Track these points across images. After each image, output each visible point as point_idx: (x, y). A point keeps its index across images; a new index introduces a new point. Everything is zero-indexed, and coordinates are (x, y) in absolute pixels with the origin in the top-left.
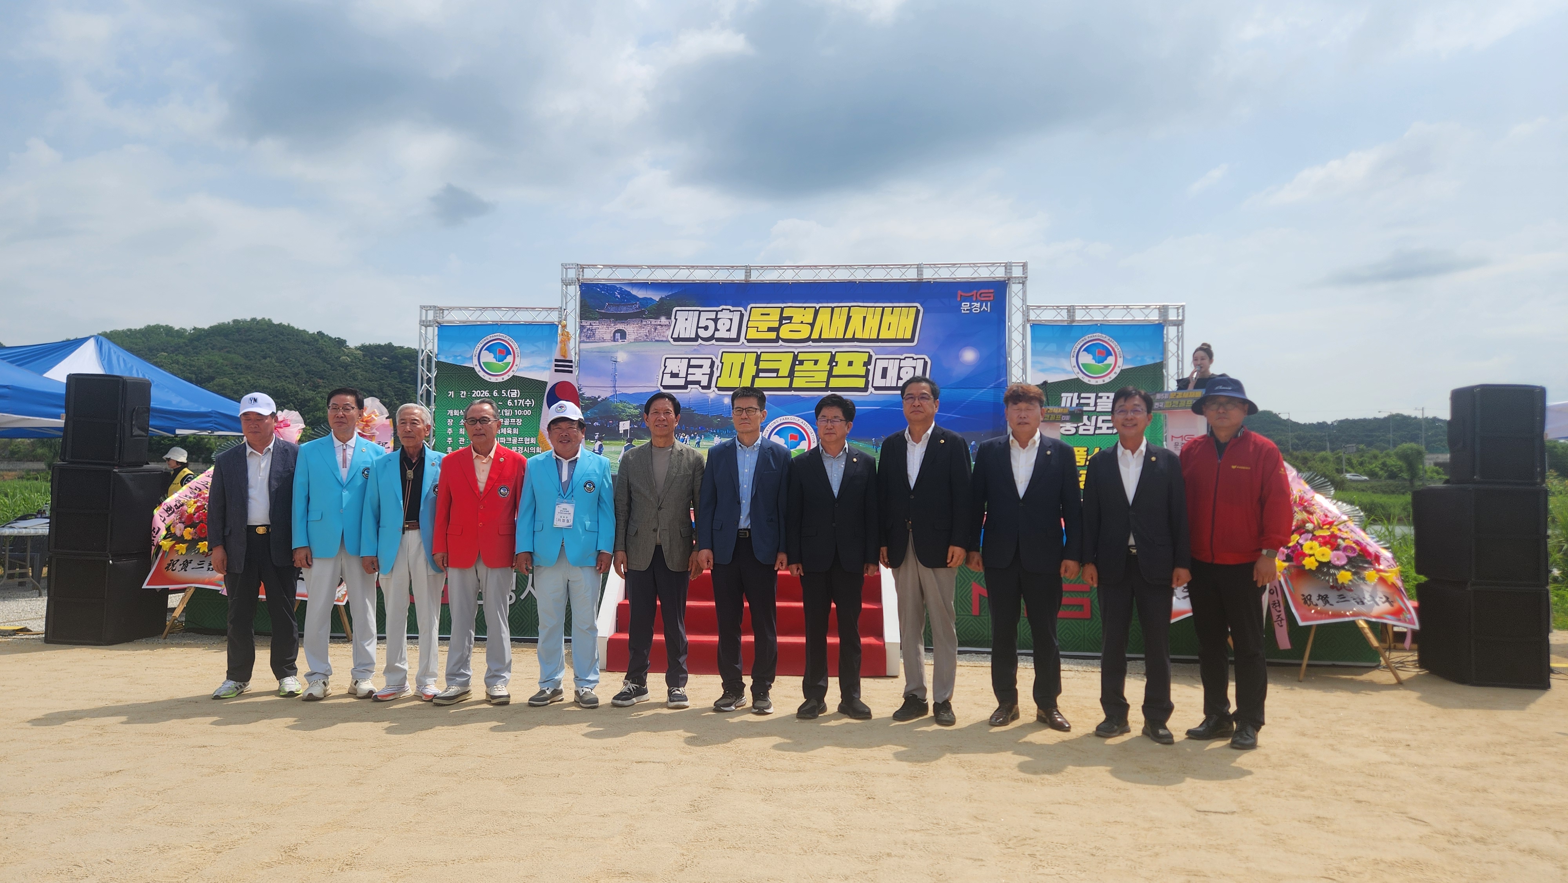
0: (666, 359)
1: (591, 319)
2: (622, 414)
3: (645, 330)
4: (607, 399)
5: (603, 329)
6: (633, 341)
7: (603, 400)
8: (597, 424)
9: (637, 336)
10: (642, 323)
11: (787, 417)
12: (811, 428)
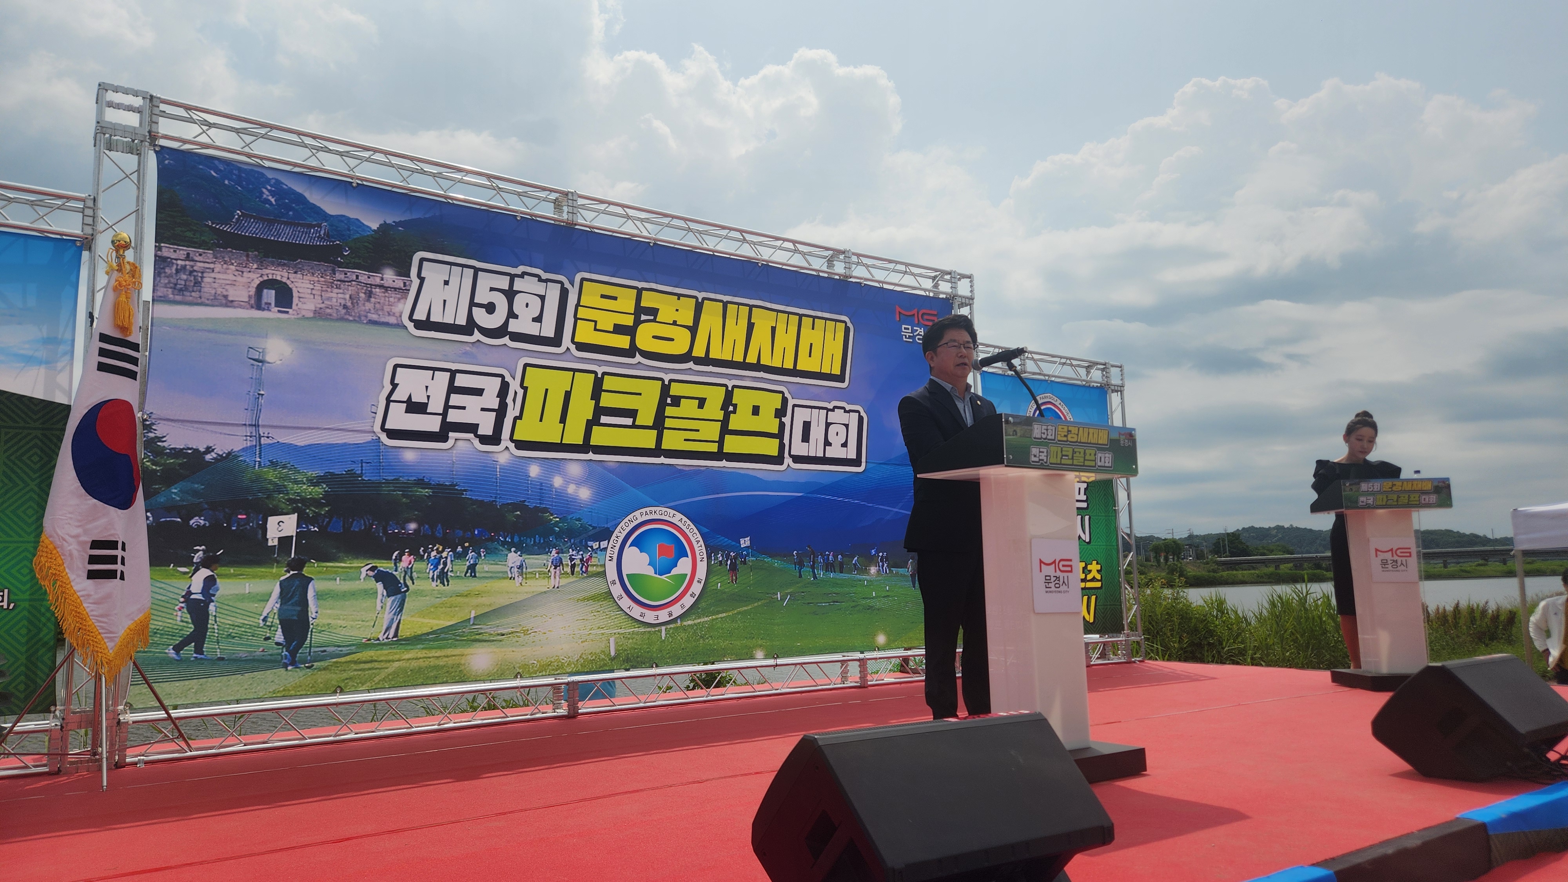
0: (396, 366)
1: (191, 243)
2: (276, 497)
3: (343, 293)
4: (233, 456)
5: (226, 273)
6: (311, 315)
7: (219, 458)
8: (201, 521)
9: (323, 306)
10: (335, 274)
11: (653, 509)
12: (696, 531)
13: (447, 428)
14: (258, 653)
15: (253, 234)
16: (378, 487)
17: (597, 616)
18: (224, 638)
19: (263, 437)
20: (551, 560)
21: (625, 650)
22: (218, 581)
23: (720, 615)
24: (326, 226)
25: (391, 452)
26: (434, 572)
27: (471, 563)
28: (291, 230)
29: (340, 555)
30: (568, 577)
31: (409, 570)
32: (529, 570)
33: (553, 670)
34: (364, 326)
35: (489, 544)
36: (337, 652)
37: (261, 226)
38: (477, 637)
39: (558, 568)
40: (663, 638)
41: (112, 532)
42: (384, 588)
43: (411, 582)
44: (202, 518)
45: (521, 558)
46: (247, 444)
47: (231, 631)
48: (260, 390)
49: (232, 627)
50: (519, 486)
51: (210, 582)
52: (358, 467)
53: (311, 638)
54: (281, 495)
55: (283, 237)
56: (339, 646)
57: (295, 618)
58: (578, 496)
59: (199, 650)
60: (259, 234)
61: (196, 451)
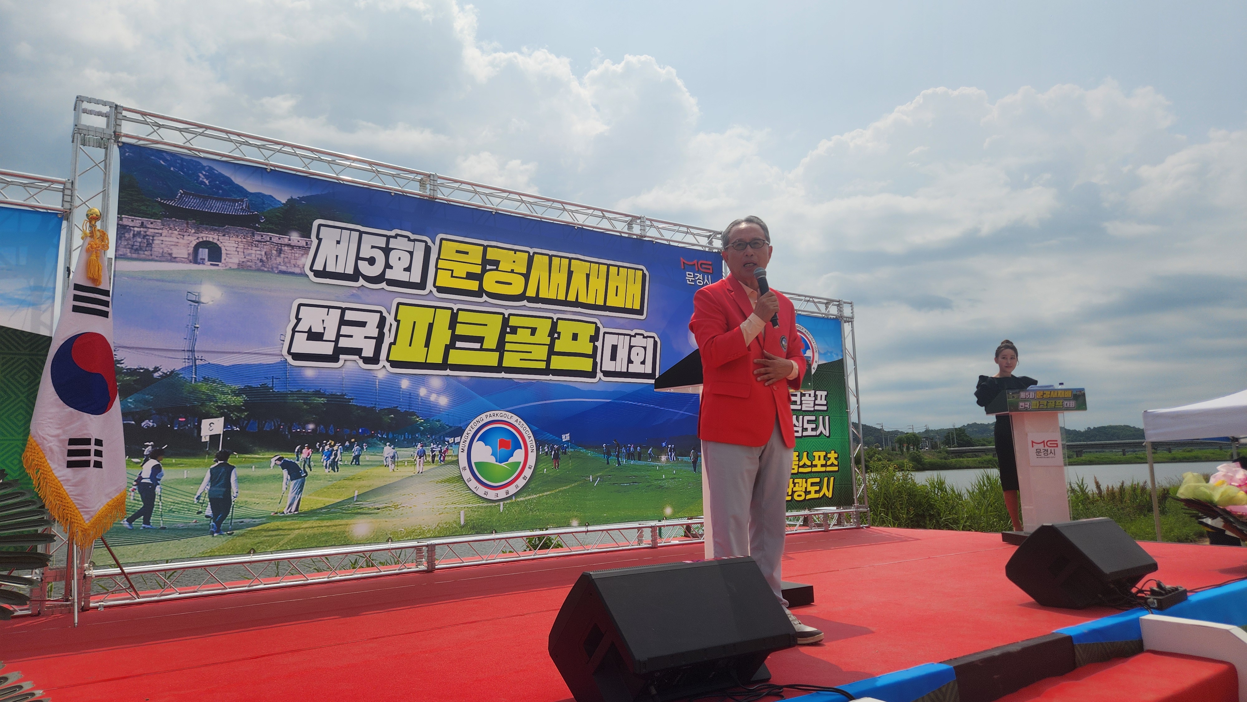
0: (300, 305)
1: (144, 215)
2: (208, 405)
3: (260, 251)
4: (175, 374)
5: (171, 237)
6: (236, 267)
7: (164, 375)
8: (150, 423)
9: (245, 260)
10: (254, 236)
11: (496, 412)
12: (528, 429)
13: (339, 351)
14: (192, 523)
15: (191, 207)
16: (285, 397)
17: (452, 494)
18: (166, 512)
19: (198, 359)
20: (416, 452)
21: (472, 520)
22: (163, 468)
23: (546, 493)
24: (247, 201)
25: (296, 370)
26: (327, 461)
27: (356, 454)
28: (221, 204)
29: (256, 448)
30: (429, 465)
31: (308, 460)
32: (400, 460)
33: (416, 535)
34: (275, 275)
35: (370, 440)
36: (252, 522)
37: (198, 201)
38: (359, 511)
39: (422, 458)
40: (501, 511)
41: (85, 432)
42: (289, 474)
43: (309, 469)
44: (151, 421)
45: (394, 450)
46: (185, 364)
47: (172, 507)
48: (195, 324)
49: (174, 504)
50: (393, 395)
51: (156, 470)
52: (270, 382)
53: (232, 512)
54: (212, 403)
55: (214, 209)
56: (253, 518)
57: (221, 497)
58: (438, 403)
59: (147, 521)
60: (197, 207)
61: (147, 370)
